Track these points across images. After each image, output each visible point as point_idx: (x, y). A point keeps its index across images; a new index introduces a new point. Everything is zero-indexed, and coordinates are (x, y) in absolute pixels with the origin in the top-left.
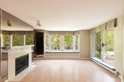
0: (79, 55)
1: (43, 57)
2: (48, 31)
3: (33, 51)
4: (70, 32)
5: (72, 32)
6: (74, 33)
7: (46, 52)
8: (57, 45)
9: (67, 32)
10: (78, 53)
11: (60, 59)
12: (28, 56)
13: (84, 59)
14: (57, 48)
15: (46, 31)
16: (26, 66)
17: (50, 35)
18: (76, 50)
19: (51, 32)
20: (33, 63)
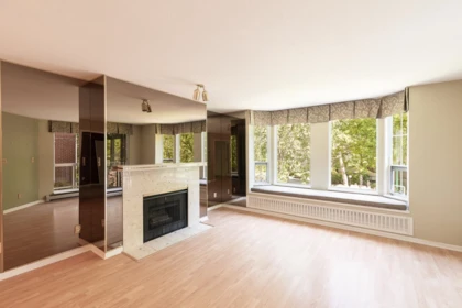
0: (411, 220)
1: (243, 204)
2: (263, 112)
3: (205, 182)
4: (359, 106)
5: (367, 102)
6: (379, 105)
7: (253, 190)
8: (346, 164)
9: (345, 103)
10: (403, 208)
11: (301, 223)
12: (186, 195)
13: (441, 252)
14: (345, 178)
15: (255, 112)
16: (181, 224)
17: (272, 125)
18: (397, 196)
19: (273, 116)
20: (205, 218)
